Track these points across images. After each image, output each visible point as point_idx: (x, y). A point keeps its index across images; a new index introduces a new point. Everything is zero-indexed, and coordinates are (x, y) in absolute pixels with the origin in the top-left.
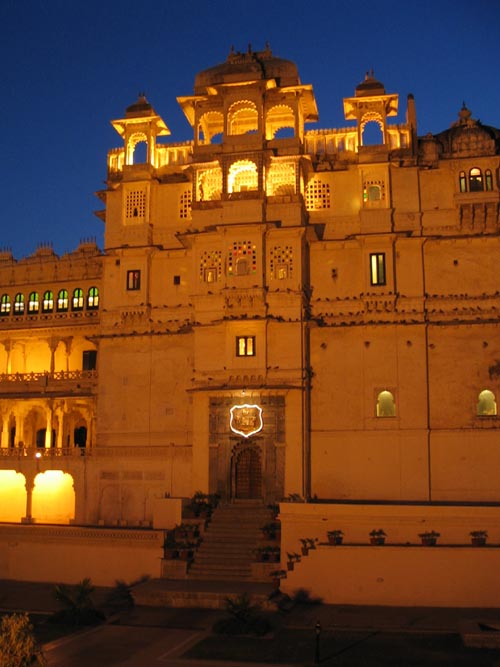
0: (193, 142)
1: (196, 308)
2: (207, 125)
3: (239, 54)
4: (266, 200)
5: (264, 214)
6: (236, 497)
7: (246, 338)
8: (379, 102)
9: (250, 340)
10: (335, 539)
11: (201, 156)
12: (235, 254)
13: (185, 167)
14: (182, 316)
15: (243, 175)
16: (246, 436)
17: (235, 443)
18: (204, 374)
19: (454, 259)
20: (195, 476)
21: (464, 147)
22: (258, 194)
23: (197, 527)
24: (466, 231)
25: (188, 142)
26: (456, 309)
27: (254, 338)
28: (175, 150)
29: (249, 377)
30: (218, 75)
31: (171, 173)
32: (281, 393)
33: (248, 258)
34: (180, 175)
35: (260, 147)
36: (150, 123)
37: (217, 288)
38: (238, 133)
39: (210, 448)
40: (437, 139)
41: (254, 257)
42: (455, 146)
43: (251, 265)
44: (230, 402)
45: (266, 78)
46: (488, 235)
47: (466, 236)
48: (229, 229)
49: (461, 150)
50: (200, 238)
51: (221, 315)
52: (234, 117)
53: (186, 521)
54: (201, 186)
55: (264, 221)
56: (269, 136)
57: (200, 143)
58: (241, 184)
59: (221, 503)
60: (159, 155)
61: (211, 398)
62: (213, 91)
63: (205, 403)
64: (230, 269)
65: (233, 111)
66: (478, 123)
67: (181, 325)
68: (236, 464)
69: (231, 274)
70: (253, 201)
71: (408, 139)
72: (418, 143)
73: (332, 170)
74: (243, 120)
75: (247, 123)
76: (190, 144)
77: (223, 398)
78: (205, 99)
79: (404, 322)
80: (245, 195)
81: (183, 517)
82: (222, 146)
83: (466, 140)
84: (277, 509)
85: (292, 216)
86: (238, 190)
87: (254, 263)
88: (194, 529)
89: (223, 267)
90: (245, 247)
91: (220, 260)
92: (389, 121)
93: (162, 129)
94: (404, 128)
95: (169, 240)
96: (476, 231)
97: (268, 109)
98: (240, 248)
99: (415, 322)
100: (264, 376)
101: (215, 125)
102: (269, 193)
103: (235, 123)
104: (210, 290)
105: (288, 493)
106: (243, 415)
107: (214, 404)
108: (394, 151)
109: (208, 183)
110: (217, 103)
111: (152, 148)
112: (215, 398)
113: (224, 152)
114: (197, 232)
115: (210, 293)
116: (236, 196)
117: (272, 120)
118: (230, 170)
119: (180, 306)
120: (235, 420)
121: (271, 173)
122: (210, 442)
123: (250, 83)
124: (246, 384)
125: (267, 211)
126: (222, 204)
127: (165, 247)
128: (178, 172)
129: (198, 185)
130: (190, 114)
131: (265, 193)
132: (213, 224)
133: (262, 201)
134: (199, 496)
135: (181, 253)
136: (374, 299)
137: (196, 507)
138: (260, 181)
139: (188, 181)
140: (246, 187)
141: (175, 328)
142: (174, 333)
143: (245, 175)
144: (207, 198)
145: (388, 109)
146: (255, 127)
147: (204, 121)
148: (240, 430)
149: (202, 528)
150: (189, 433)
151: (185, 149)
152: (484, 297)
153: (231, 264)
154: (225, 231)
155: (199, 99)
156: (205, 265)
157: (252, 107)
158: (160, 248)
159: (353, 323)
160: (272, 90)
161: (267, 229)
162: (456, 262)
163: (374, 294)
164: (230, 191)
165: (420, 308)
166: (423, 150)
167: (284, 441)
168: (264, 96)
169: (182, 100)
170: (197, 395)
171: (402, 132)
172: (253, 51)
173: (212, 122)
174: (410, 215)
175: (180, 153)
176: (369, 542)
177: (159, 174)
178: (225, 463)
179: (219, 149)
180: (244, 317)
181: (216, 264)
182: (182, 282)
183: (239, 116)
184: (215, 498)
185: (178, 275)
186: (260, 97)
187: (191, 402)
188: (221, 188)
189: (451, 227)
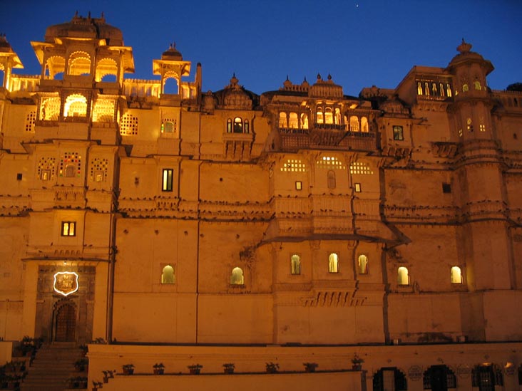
0: (40, 77)
1: (33, 199)
2: (53, 65)
3: (81, 17)
4: (92, 124)
5: (89, 134)
6: (56, 340)
7: (69, 223)
8: (178, 66)
9: (72, 225)
10: (128, 371)
11: (46, 87)
12: (66, 161)
13: (32, 94)
14: (22, 204)
15: (76, 104)
16: (66, 295)
17: (57, 300)
18: (36, 248)
19: (220, 177)
20: (25, 325)
21: (232, 102)
22: (86, 120)
23: (24, 363)
24: (229, 159)
25: (37, 76)
26: (220, 211)
27: (75, 223)
28: (26, 80)
29: (70, 251)
30: (64, 31)
31: (22, 97)
32: (93, 264)
33: (75, 165)
34: (28, 99)
35: (90, 86)
36: (8, 57)
37: (50, 184)
38: (75, 74)
39: (37, 303)
40: (214, 95)
41: (79, 165)
42: (226, 101)
43: (77, 170)
44: (54, 269)
45: (99, 38)
46: (244, 163)
47: (229, 162)
48: (62, 143)
49: (230, 104)
50: (40, 147)
51: (53, 205)
52: (73, 63)
53: (15, 359)
54: (44, 109)
55: (89, 139)
56: (98, 79)
57: (46, 78)
58: (74, 111)
59: (43, 345)
60: (13, 82)
61: (39, 266)
62: (59, 42)
63: (36, 270)
64: (61, 172)
65: (73, 58)
66: (242, 88)
67: (21, 210)
68: (57, 316)
69: (61, 175)
70: (81, 124)
71: (195, 93)
72: (202, 96)
73: (141, 108)
74: (79, 65)
75: (83, 68)
76: (38, 78)
77: (49, 266)
78: (53, 46)
79: (184, 218)
80: (76, 119)
81: (13, 356)
82: (62, 82)
83: (234, 98)
84: (86, 349)
85: (109, 138)
86: (71, 115)
87: (79, 169)
88: (21, 365)
89: (55, 170)
90: (73, 156)
91: (53, 164)
92: (183, 80)
93: (16, 63)
94: (193, 85)
95: (16, 147)
96: (237, 159)
97: (99, 60)
98: (69, 157)
99: (191, 219)
100: (81, 251)
101: (59, 66)
102: (94, 120)
103: (73, 67)
104: (45, 186)
105: (95, 337)
106: (64, 279)
107: (42, 270)
108: (185, 100)
109: (50, 108)
110: (61, 51)
111: (8, 76)
112: (43, 266)
113: (64, 87)
114: (38, 142)
115: (44, 188)
116: (69, 119)
117: (101, 68)
118: (67, 100)
119: (21, 196)
120: (57, 283)
121: (97, 105)
122: (37, 299)
123: (87, 39)
124: (68, 256)
125: (92, 133)
126: (59, 124)
127: (12, 152)
128: (27, 97)
129: (42, 108)
130: (40, 55)
131: (91, 120)
132: (51, 137)
133: (88, 125)
134: (26, 339)
135: (25, 157)
136: (164, 201)
137: (23, 348)
138: (88, 110)
139: (34, 104)
140: (77, 113)
141: (15, 212)
142: (15, 216)
143: (78, 105)
144: (47, 118)
145: (183, 71)
146: (88, 71)
147: (50, 62)
148: (61, 290)
149: (27, 364)
150: (22, 292)
151: (34, 81)
152: (238, 204)
153: (61, 168)
154: (59, 144)
155: (47, 45)
156: (42, 167)
157: (87, 57)
158: (9, 151)
159: (148, 217)
160: (102, 47)
161: (90, 145)
162: (221, 180)
163: (163, 197)
164: (65, 115)
165: (195, 209)
166: (204, 102)
167: (93, 299)
168: (96, 50)
169: (35, 44)
170: (30, 263)
171: (192, 88)
172: (92, 17)
173: (57, 64)
174: (193, 145)
175: (30, 83)
176: (153, 372)
177: (12, 97)
178: (48, 315)
179: (60, 84)
180: (69, 208)
181: (50, 167)
182: (23, 179)
183: (78, 62)
184: (40, 341)
185: (20, 172)
186: (94, 51)
187: (24, 269)
188: (59, 112)
189: (220, 156)
